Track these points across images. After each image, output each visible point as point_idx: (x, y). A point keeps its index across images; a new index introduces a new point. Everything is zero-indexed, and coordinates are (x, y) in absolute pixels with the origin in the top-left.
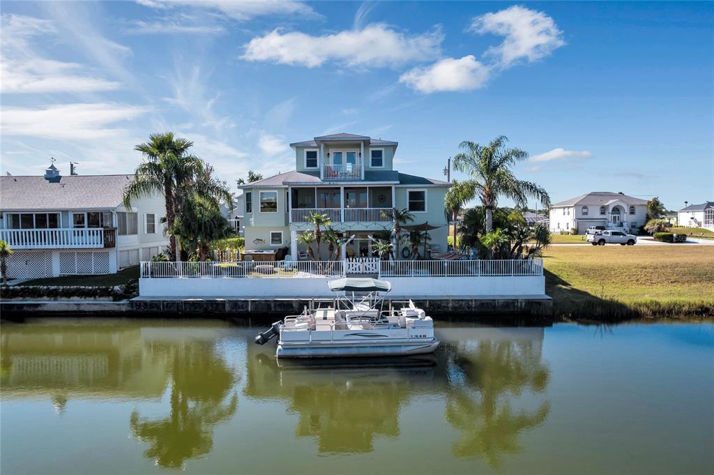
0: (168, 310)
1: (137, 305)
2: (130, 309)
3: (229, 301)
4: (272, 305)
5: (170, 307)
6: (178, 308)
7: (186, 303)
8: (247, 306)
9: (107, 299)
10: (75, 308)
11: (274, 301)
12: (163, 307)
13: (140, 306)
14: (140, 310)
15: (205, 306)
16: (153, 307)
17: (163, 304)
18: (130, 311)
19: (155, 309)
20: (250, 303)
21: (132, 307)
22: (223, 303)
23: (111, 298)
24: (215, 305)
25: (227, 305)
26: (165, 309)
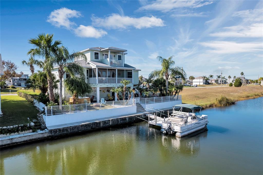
0: (73, 131)
1: (54, 132)
2: (50, 134)
3: (102, 121)
4: (119, 120)
5: (74, 129)
6: (78, 129)
7: (82, 126)
8: (110, 123)
9: (28, 131)
10: (9, 142)
11: (120, 118)
12: (70, 130)
13: (56, 132)
14: (56, 134)
15: (91, 125)
16: (64, 131)
17: (70, 129)
18: (50, 136)
19: (65, 132)
20: (111, 121)
21: (52, 133)
22: (100, 123)
23: (31, 131)
24: (96, 125)
25: (101, 123)
26: (71, 131)
